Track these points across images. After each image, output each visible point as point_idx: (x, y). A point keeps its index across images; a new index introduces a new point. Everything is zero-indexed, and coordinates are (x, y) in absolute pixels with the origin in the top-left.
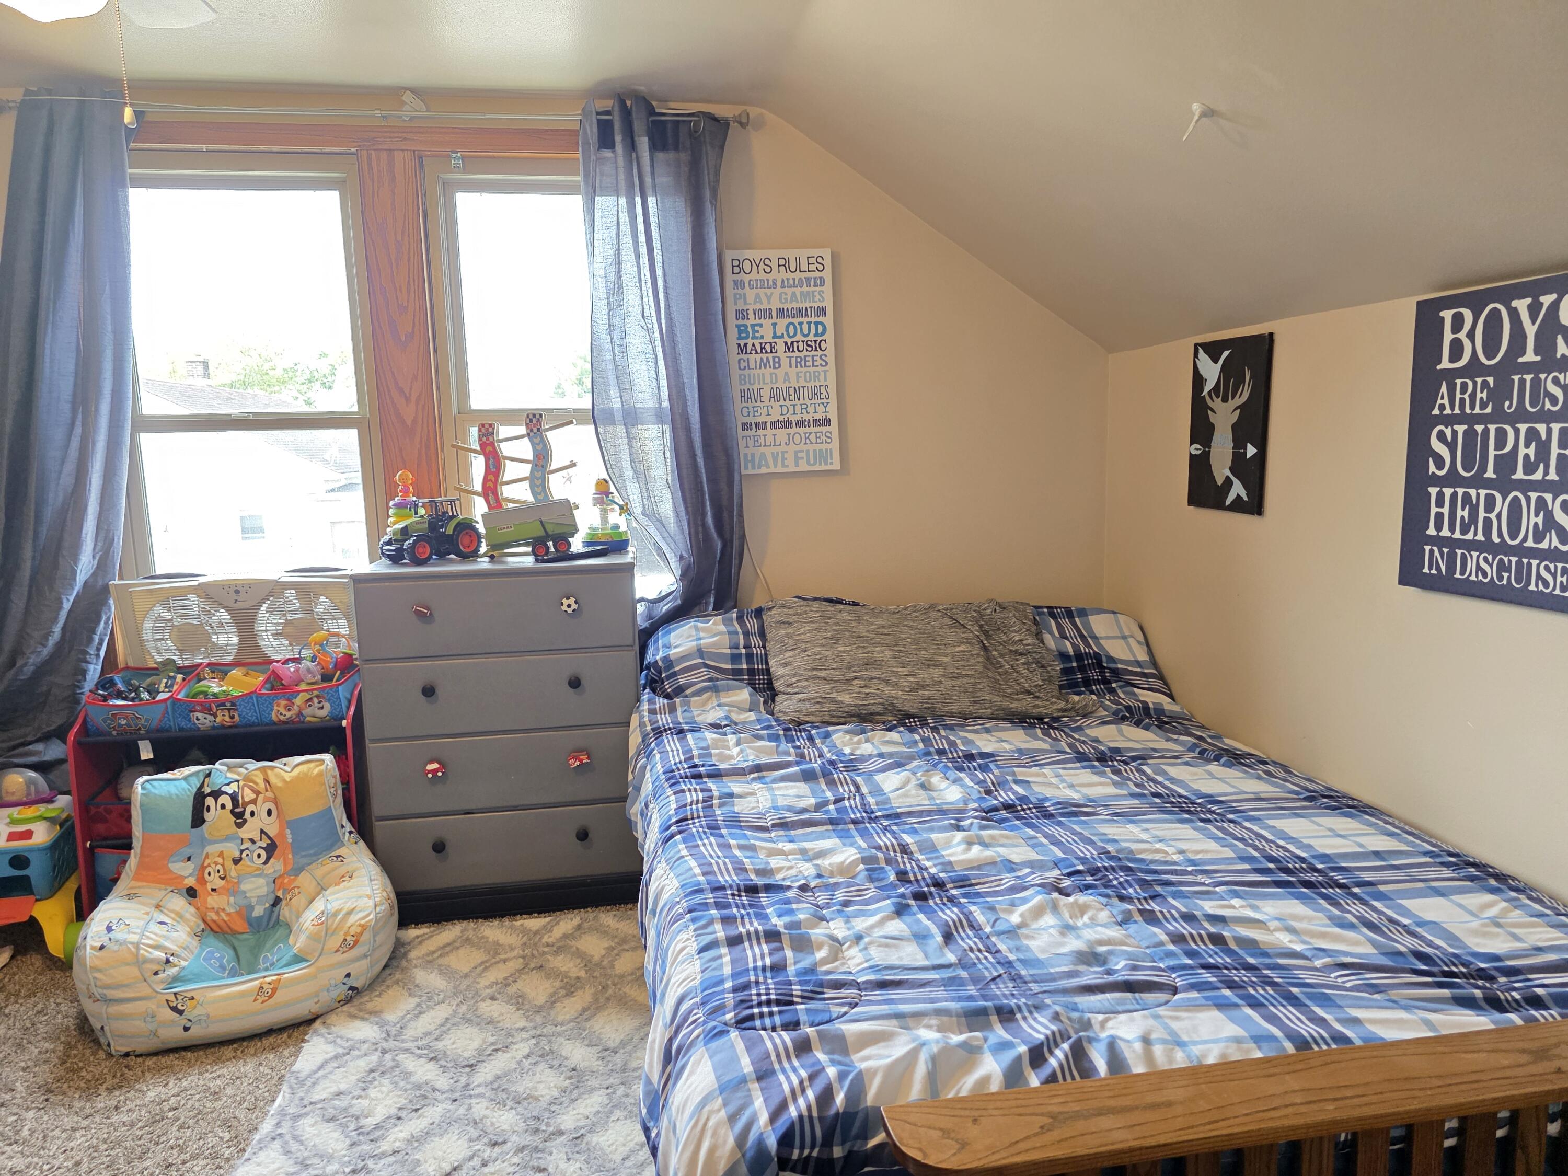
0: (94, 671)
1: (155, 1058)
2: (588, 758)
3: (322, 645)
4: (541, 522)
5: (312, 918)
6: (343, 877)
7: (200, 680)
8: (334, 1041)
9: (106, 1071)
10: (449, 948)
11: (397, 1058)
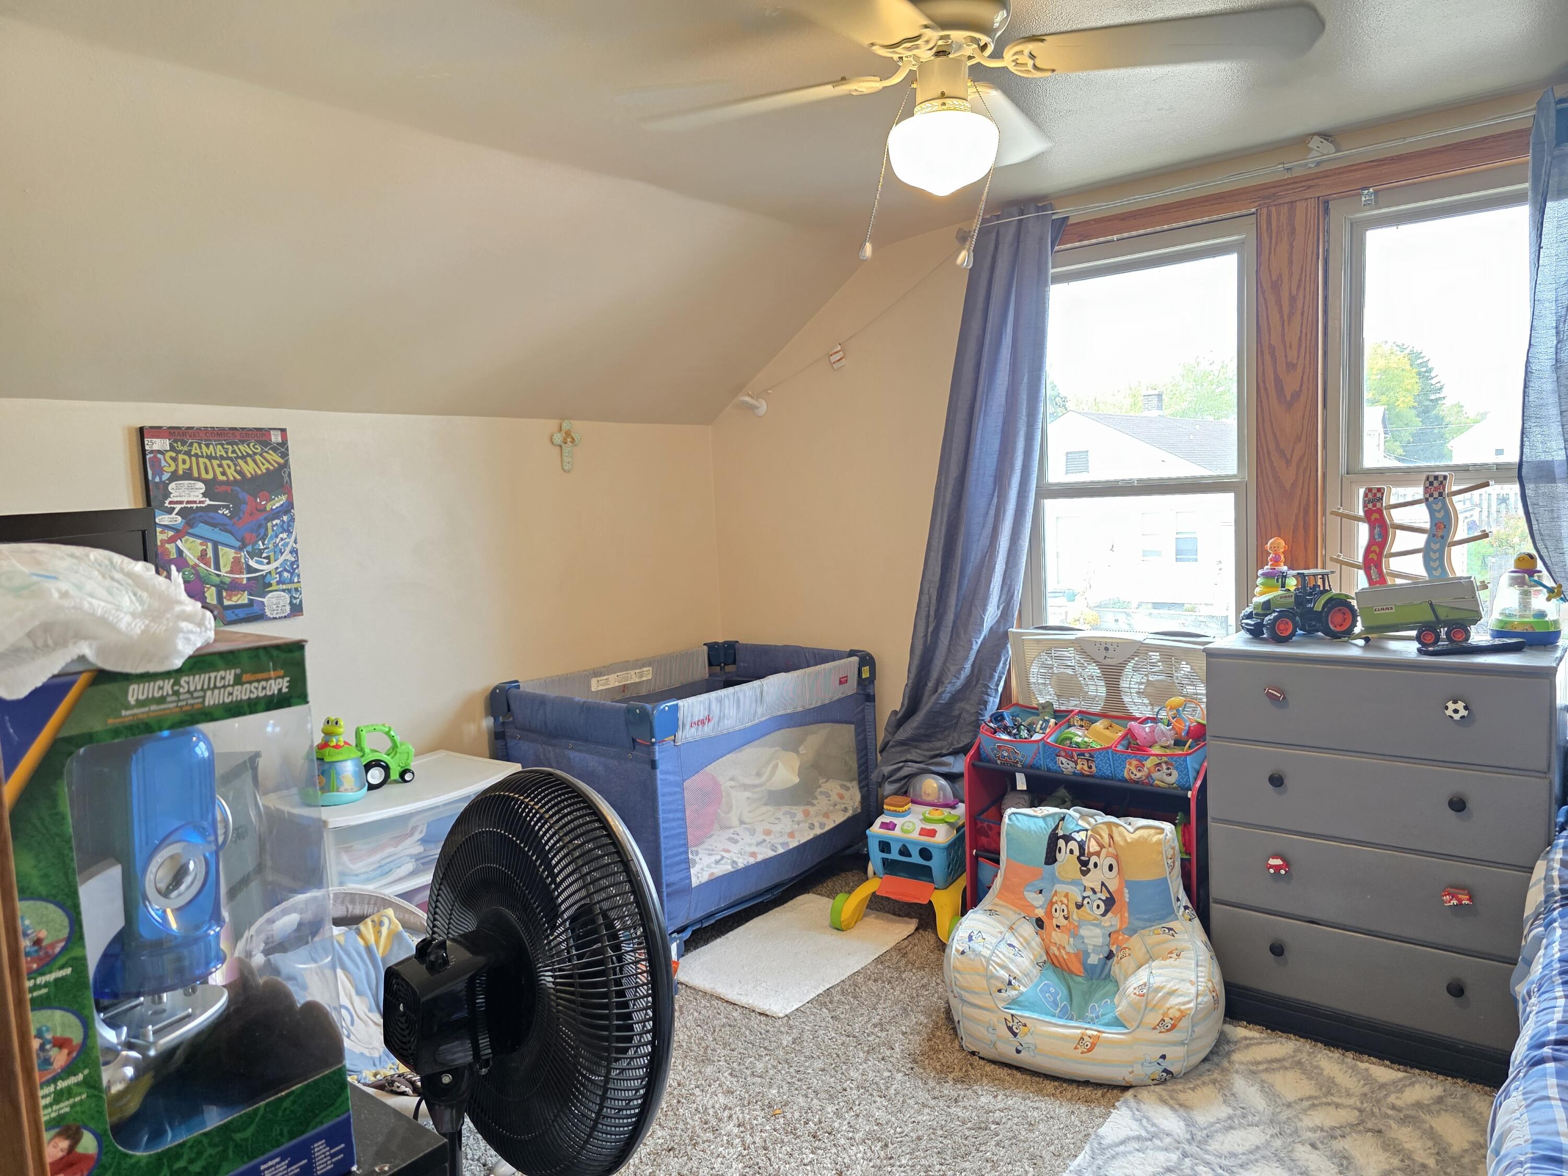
0: (993, 702)
1: (993, 1066)
2: (1470, 899)
3: (1178, 711)
4: (1431, 604)
5: (1135, 985)
6: (1171, 952)
7: (1070, 726)
8: (1141, 1120)
9: (956, 1061)
10: (1276, 1064)
11: (1196, 1168)
